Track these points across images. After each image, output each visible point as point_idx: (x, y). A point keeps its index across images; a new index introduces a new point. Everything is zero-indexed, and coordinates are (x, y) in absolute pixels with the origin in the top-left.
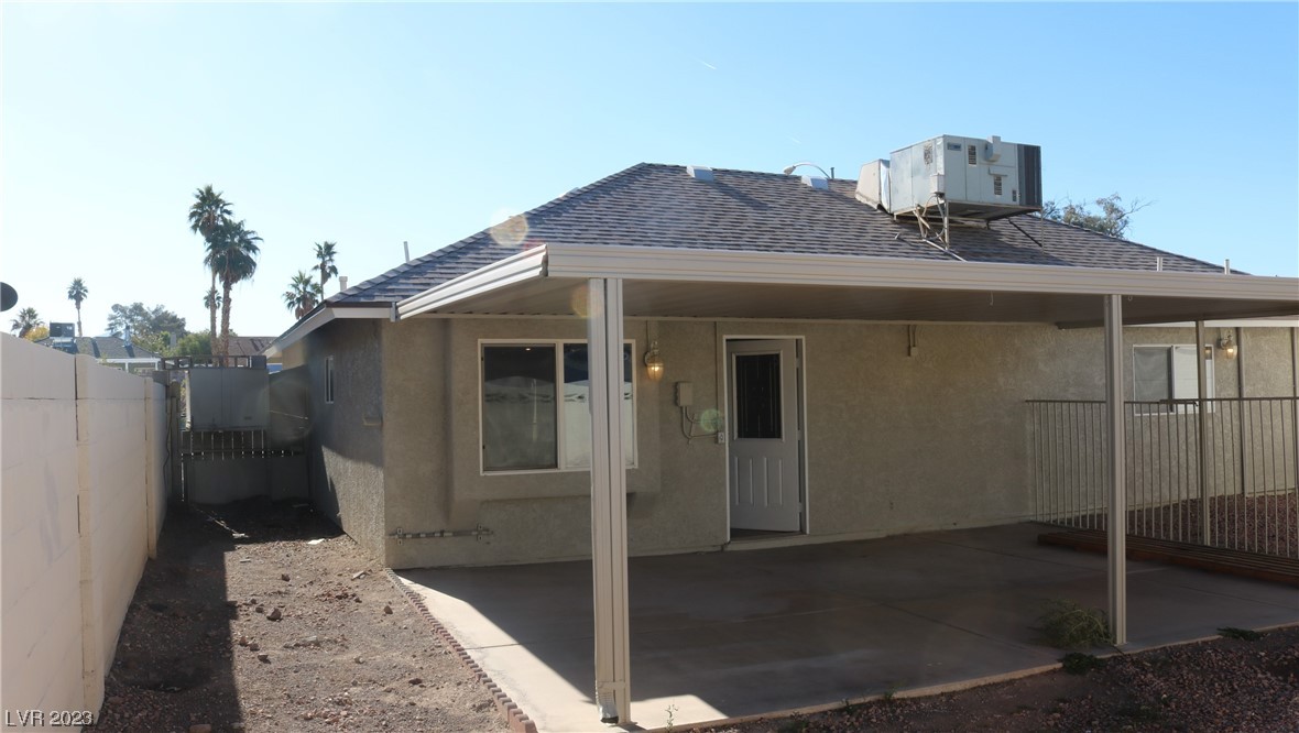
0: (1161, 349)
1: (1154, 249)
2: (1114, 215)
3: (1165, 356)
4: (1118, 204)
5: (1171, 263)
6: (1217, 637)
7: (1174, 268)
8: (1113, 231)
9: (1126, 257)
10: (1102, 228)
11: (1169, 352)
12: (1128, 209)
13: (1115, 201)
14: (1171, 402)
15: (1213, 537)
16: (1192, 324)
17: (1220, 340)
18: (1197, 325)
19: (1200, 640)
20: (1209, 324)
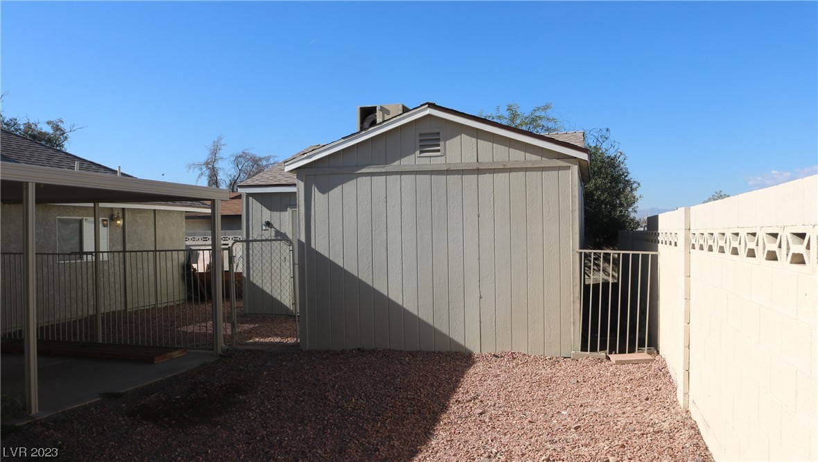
0: (76, 220)
1: (75, 156)
2: (58, 132)
3: (77, 225)
4: (61, 125)
5: (85, 166)
6: (99, 399)
7: (87, 169)
8: (57, 143)
9: (55, 160)
10: (49, 140)
11: (81, 222)
12: (67, 130)
13: (59, 123)
14: (81, 253)
15: (103, 338)
16: (92, 205)
17: (112, 215)
18: (95, 205)
19: (87, 403)
20: (102, 205)
